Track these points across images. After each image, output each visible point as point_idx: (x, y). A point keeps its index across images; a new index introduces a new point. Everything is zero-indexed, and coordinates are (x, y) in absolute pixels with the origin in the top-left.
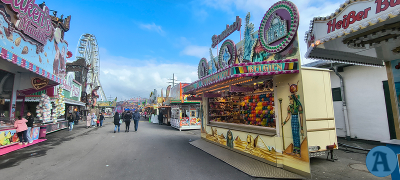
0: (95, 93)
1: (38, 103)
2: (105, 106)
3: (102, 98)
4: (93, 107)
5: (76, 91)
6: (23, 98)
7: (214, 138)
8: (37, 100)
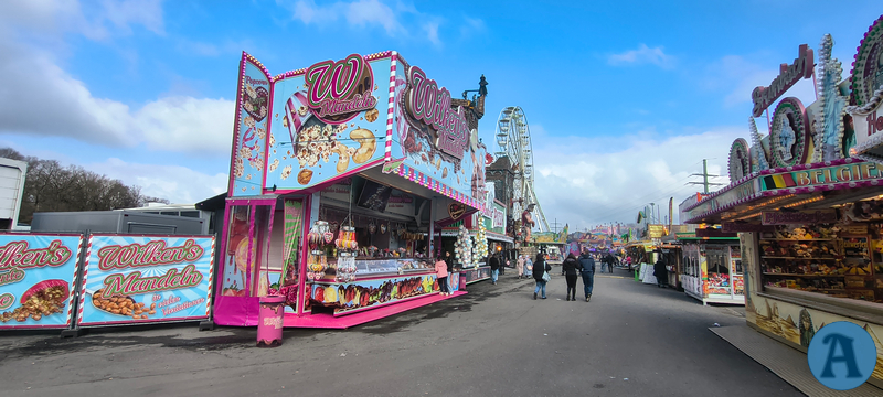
0: (527, 217)
1: (455, 239)
2: (546, 242)
3: (540, 228)
4: (525, 243)
5: (498, 219)
6: (440, 231)
7: (773, 325)
8: (454, 234)
